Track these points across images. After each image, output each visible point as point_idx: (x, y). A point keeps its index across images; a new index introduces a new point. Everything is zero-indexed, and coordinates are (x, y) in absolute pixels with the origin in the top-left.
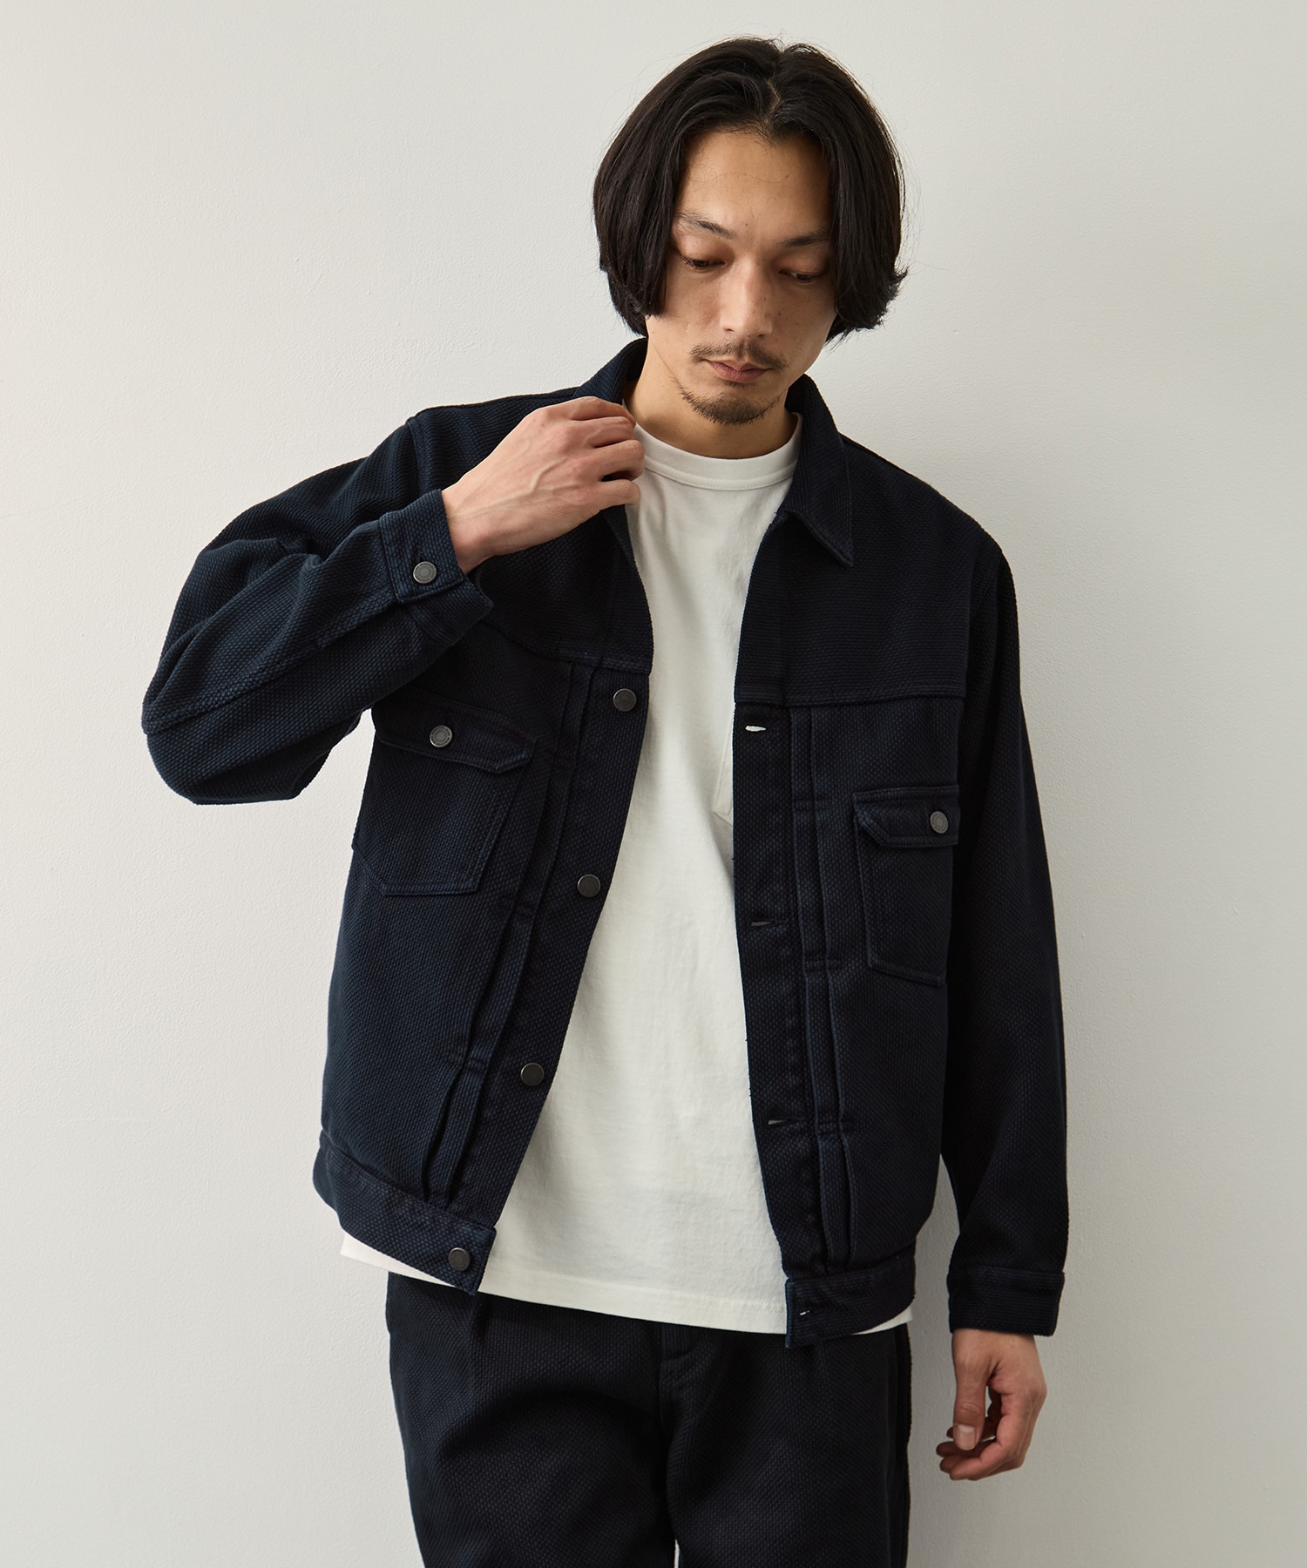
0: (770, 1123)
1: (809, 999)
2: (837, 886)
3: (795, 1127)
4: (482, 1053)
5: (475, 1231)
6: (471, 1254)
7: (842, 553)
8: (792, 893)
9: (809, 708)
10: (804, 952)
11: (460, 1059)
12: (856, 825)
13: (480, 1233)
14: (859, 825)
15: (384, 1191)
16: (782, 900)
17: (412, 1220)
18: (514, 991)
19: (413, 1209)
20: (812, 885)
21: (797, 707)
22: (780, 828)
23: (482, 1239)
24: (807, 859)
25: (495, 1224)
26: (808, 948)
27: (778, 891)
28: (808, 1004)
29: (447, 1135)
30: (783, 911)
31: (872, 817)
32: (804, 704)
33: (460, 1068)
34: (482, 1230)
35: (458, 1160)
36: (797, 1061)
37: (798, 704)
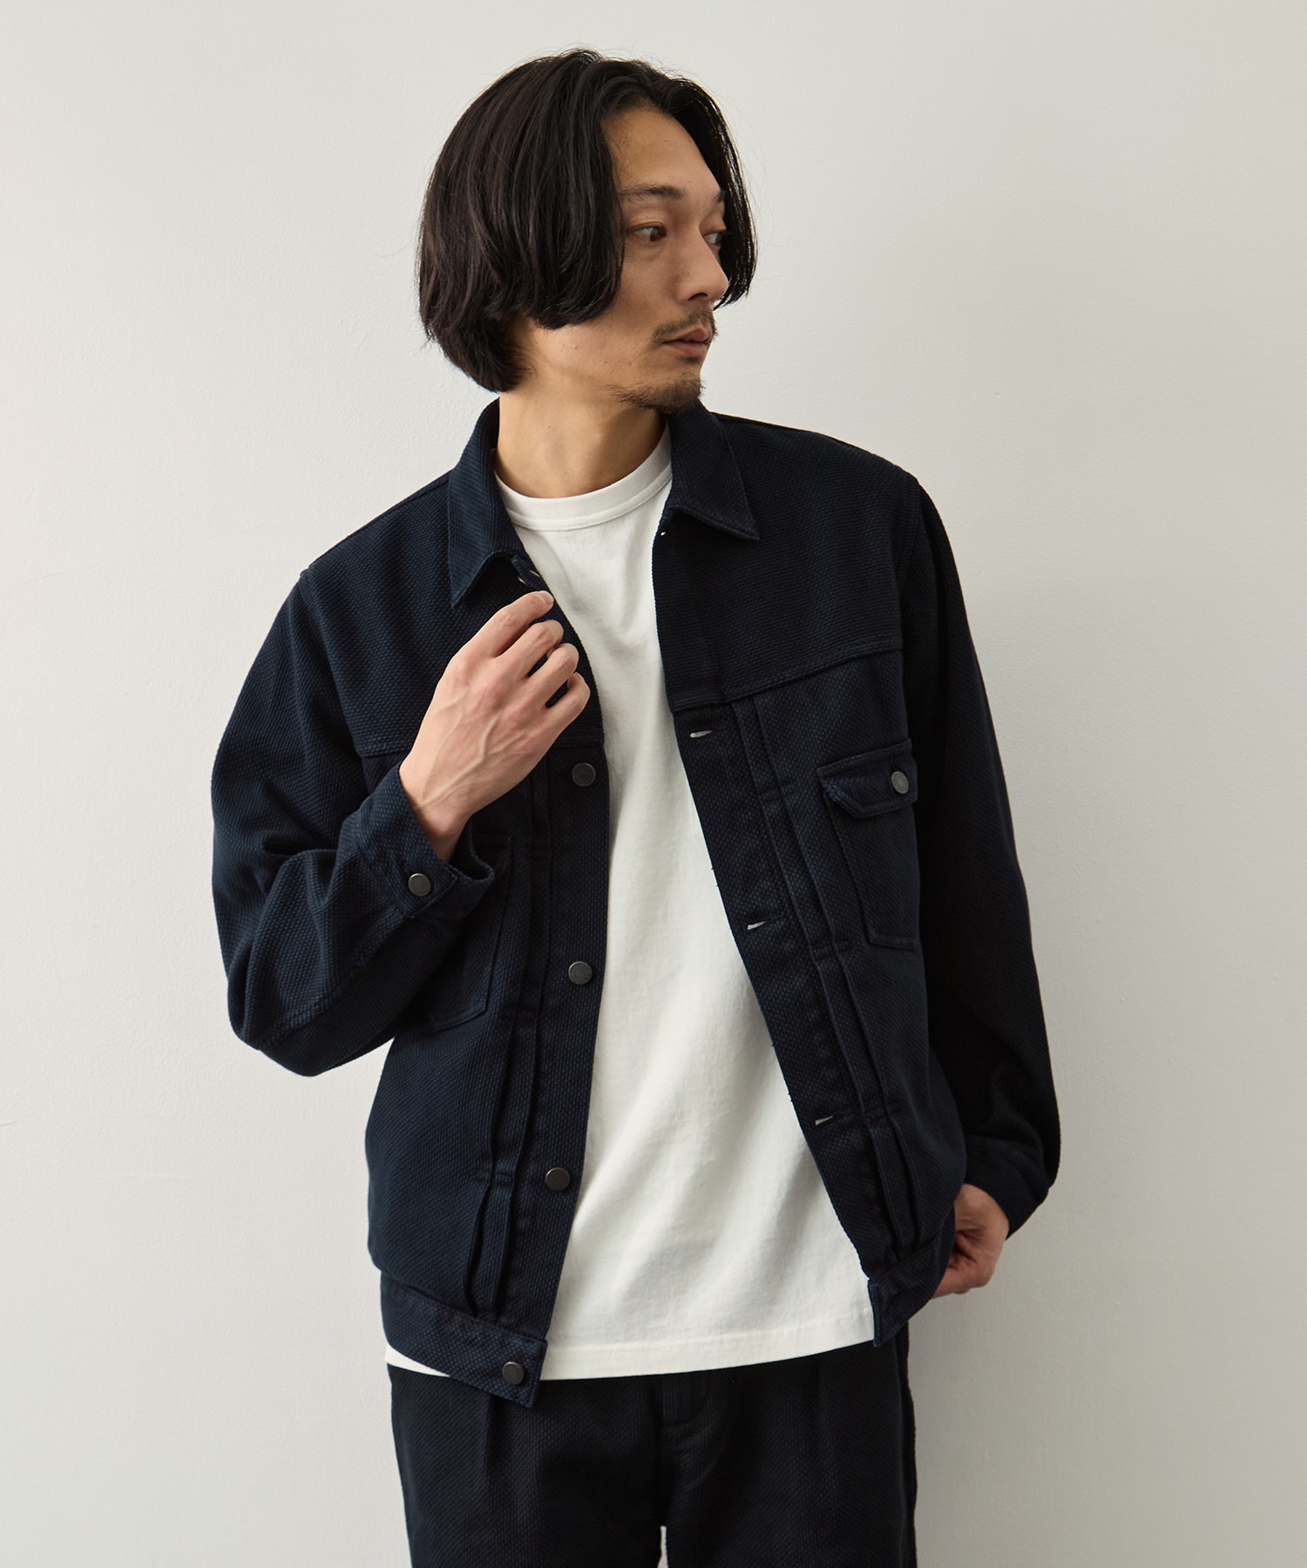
0: (817, 1122)
1: (827, 988)
2: (824, 866)
3: (843, 1122)
4: (507, 1165)
5: (526, 1345)
6: (524, 1367)
7: (744, 531)
8: (781, 885)
9: (750, 697)
10: (809, 941)
11: (487, 1176)
12: (827, 800)
13: (532, 1346)
14: (830, 800)
15: (432, 1309)
16: (772, 895)
17: (463, 1337)
18: (528, 1100)
19: (463, 1325)
20: (800, 872)
21: (737, 701)
22: (752, 825)
23: (534, 1352)
24: (787, 847)
25: (545, 1335)
26: (812, 936)
27: (766, 888)
28: (826, 993)
29: (485, 1252)
30: (776, 906)
31: (844, 790)
32: (745, 694)
33: (488, 1185)
34: (533, 1342)
35: (499, 1276)
36: (829, 1053)
37: (739, 697)
